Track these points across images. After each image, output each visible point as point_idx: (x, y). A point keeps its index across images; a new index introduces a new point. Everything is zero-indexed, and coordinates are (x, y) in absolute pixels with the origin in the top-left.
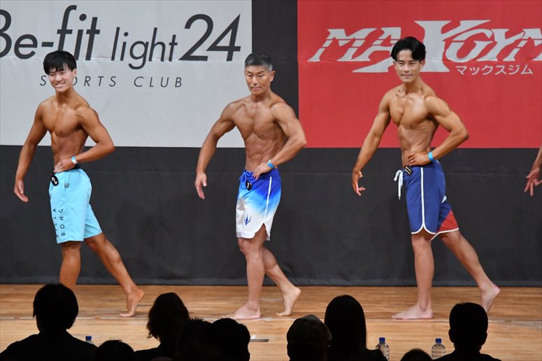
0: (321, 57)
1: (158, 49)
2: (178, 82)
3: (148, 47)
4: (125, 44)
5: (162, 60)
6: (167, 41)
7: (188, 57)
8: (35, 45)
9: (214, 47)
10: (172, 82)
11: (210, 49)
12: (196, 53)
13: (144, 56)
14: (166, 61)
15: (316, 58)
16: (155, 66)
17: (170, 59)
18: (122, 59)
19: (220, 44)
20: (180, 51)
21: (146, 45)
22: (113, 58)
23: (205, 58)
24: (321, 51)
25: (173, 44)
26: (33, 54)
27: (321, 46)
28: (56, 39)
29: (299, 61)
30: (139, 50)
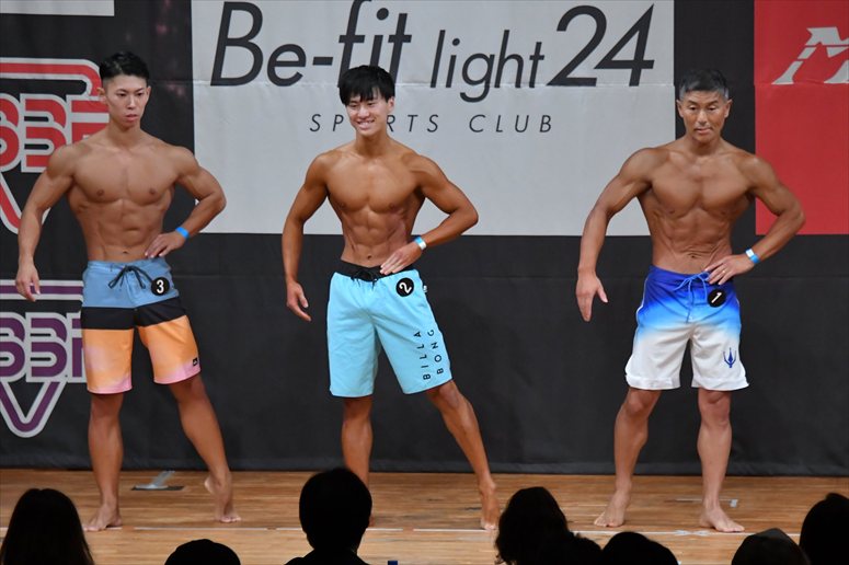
0: (796, 77)
1: (511, 66)
2: (546, 123)
3: (495, 64)
4: (453, 58)
5: (518, 85)
6: (526, 53)
7: (562, 79)
8: (302, 62)
9: (607, 63)
10: (535, 123)
11: (599, 66)
12: (577, 73)
13: (487, 79)
14: (525, 87)
15: (786, 79)
16: (505, 96)
17: (532, 84)
18: (449, 85)
19: (616, 58)
20: (548, 69)
21: (490, 60)
22: (433, 84)
23: (591, 82)
24: (795, 66)
25: (537, 57)
26: (298, 77)
27: (795, 59)
28: (337, 52)
29: (756, 84)
30: (478, 69)
